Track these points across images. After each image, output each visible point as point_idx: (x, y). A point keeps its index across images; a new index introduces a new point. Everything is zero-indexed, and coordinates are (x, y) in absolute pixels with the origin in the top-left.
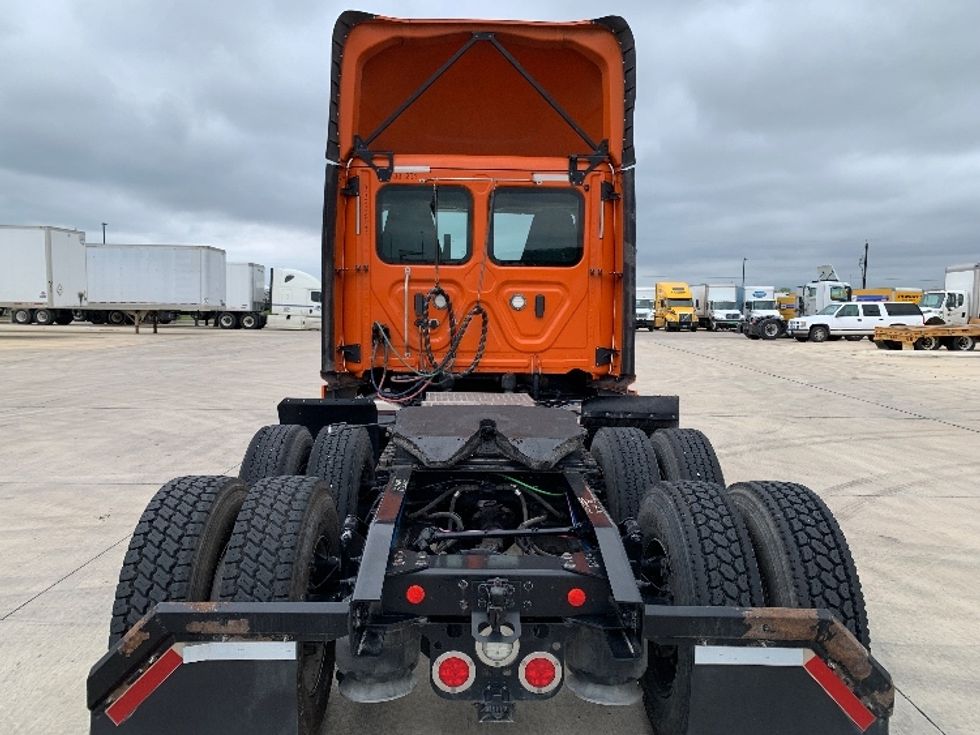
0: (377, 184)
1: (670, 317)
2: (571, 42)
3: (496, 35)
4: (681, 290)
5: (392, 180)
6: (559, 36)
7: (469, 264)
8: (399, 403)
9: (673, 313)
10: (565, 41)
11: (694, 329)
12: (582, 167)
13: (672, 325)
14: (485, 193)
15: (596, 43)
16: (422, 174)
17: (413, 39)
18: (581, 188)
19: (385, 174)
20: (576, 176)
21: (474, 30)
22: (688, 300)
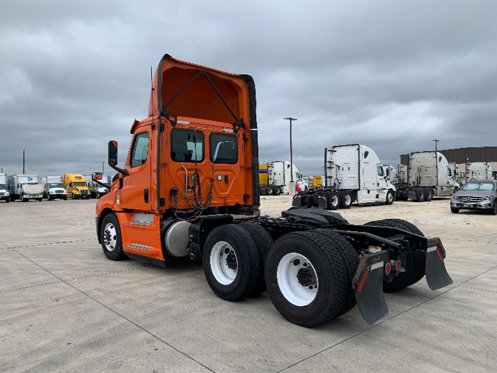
0: (171, 128)
1: (75, 192)
2: (231, 81)
3: (208, 73)
4: (80, 178)
5: (176, 127)
6: (227, 78)
7: (204, 162)
8: (190, 222)
9: (77, 190)
10: (229, 80)
11: (88, 198)
12: (237, 128)
13: (77, 196)
14: (209, 134)
15: (239, 83)
16: (187, 125)
17: (180, 69)
18: (237, 135)
19: (174, 123)
20: (236, 131)
21: (201, 70)
22: (84, 183)
